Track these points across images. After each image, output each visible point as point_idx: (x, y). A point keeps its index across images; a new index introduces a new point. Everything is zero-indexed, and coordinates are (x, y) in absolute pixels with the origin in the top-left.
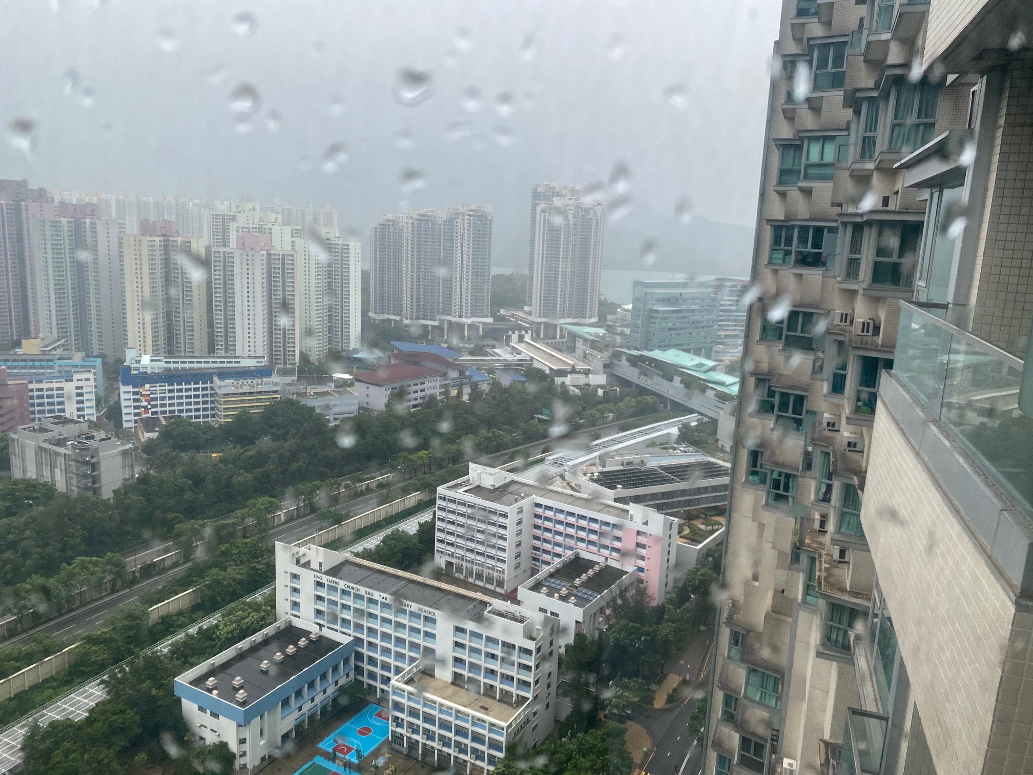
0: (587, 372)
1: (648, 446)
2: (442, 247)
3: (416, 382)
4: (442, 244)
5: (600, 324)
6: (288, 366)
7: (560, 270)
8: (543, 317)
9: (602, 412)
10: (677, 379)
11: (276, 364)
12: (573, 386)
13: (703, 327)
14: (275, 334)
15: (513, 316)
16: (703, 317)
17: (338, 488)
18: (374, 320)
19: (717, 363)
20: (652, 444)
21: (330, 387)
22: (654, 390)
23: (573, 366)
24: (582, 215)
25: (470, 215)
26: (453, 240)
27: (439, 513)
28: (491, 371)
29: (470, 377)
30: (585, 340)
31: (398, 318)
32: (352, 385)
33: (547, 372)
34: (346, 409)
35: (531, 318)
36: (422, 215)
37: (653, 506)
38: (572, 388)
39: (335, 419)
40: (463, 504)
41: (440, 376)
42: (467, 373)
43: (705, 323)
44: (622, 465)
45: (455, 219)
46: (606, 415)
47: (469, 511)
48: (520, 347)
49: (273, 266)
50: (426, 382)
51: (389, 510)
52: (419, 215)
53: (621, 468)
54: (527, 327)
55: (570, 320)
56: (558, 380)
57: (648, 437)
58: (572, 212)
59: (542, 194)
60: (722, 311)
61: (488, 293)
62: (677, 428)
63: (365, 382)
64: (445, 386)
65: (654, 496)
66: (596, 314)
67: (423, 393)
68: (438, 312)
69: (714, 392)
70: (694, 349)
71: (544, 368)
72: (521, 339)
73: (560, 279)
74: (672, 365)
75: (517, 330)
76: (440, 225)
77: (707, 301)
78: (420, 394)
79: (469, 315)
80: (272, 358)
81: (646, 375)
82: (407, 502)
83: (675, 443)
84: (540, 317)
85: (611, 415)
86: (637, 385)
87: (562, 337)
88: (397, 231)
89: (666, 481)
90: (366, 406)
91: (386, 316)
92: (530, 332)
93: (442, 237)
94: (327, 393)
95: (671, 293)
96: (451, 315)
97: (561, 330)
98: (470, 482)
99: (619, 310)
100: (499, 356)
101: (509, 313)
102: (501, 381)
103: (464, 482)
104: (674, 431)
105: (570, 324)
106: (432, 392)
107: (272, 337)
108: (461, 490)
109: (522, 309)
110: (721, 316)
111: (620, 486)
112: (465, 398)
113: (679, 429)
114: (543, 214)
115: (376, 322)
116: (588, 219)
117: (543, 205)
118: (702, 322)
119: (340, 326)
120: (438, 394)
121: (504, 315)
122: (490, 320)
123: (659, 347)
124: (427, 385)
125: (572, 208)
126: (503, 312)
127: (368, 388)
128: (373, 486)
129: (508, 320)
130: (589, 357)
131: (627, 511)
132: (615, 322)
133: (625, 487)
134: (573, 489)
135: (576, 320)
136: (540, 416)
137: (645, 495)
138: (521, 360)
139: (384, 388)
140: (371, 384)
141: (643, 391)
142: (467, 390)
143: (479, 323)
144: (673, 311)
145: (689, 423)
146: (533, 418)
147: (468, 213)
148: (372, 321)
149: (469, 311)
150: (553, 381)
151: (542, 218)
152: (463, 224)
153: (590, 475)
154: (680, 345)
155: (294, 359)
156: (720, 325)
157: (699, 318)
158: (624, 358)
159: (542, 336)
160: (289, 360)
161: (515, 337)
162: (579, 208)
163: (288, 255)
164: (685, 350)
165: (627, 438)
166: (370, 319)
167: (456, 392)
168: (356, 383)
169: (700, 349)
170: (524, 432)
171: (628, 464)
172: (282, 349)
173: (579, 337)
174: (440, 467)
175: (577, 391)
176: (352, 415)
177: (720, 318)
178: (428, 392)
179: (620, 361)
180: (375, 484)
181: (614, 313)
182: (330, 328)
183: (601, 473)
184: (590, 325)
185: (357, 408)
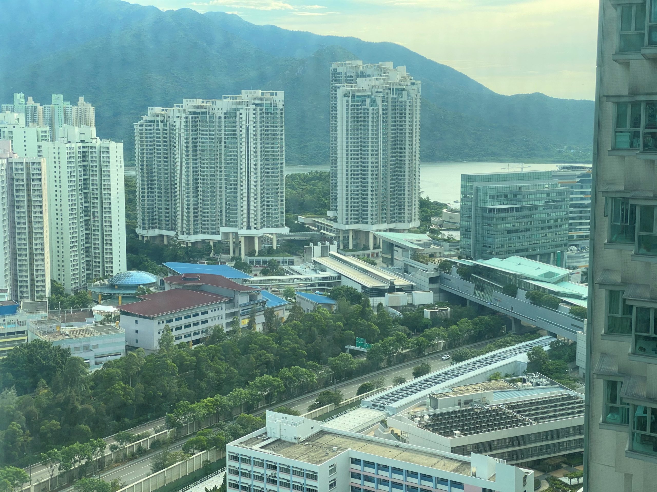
0: (409, 290)
1: (490, 379)
2: (223, 144)
3: (195, 311)
4: (223, 141)
5: (422, 229)
6: (37, 300)
7: (370, 164)
8: (351, 223)
9: (430, 338)
10: (522, 293)
11: (21, 297)
12: (393, 307)
13: (550, 228)
14: (20, 260)
15: (314, 224)
16: (549, 215)
17: (102, 450)
18: (143, 237)
19: (571, 271)
20: (494, 377)
21: (88, 324)
22: (493, 308)
23: (392, 283)
24: (392, 98)
25: (256, 105)
26: (236, 135)
27: (232, 478)
28: (289, 293)
29: (263, 303)
30: (405, 249)
31: (172, 233)
32: (117, 319)
33: (360, 290)
34: (111, 350)
35: (335, 225)
36: (198, 107)
37: (501, 456)
38: (391, 310)
39: (96, 363)
40: (260, 463)
41: (227, 303)
42: (260, 298)
43: (552, 222)
44: (459, 404)
45: (238, 109)
46: (436, 342)
47: (269, 472)
48: (324, 261)
49: (15, 177)
50: (209, 311)
51: (168, 475)
52: (194, 107)
53: (458, 408)
54: (332, 237)
55: (385, 226)
56: (375, 301)
57: (489, 367)
58: (381, 95)
59: (343, 75)
60: (572, 206)
61: (282, 197)
62: (526, 354)
63: (133, 315)
64: (233, 314)
65: (501, 443)
66: (417, 216)
67: (205, 326)
68: (221, 224)
69: (569, 307)
70: (540, 255)
71: (355, 286)
72: (325, 252)
73: (370, 176)
74: (515, 275)
75: (320, 240)
76: (220, 118)
77: (552, 195)
78: (201, 327)
79: (259, 225)
80: (16, 291)
81: (482, 290)
82: (189, 464)
83: (525, 373)
84: (347, 223)
85: (442, 342)
86: (473, 304)
87: (376, 247)
88: (168, 128)
89: (515, 422)
90: (135, 345)
91: (157, 232)
92: (335, 242)
93: (223, 132)
94: (87, 330)
95: (509, 187)
96: (236, 226)
97: (375, 238)
98: (269, 435)
99: (444, 211)
100: (299, 274)
101: (309, 221)
102: (302, 306)
103: (260, 436)
104: (523, 358)
105: (385, 231)
106: (217, 322)
107: (16, 264)
108: (256, 447)
109: (324, 214)
110: (571, 212)
111: (457, 432)
112: (259, 328)
113: (529, 355)
114: (346, 99)
115: (146, 239)
116: (401, 102)
117: (345, 88)
118: (548, 221)
119: (100, 247)
120: (224, 326)
121: (303, 224)
122: (286, 230)
123: (498, 255)
124: (210, 314)
125: (381, 90)
126: (301, 219)
127: (136, 322)
128: (147, 446)
129: (308, 229)
130: (410, 269)
131: (468, 464)
132: (440, 226)
133: (464, 432)
134: (398, 437)
135: (392, 226)
136: (353, 347)
137: (492, 442)
138: (327, 278)
139: (156, 322)
140: (140, 317)
141: (481, 309)
142: (260, 319)
143: (272, 234)
144: (512, 209)
145: (540, 348)
146: (344, 350)
147: (253, 102)
148: (140, 238)
149: (259, 221)
150: (367, 304)
151: (345, 104)
152: (248, 115)
153: (418, 419)
154: (522, 250)
155: (44, 291)
156: (571, 224)
157: (545, 216)
158: (454, 269)
159: (351, 247)
160: (38, 292)
161: (317, 249)
162: (389, 89)
163: (33, 164)
164: (528, 257)
165: (463, 371)
166: (138, 236)
167: (247, 321)
168: (122, 317)
169: (549, 254)
170: (334, 368)
171: (466, 403)
172: (28, 279)
173: (396, 246)
174: (230, 417)
175: (398, 313)
176: (118, 357)
177: (571, 215)
178: (211, 324)
179: (449, 273)
180: (149, 444)
181: (438, 214)
182: (87, 250)
183: (433, 416)
184: (410, 231)
185: (124, 347)
